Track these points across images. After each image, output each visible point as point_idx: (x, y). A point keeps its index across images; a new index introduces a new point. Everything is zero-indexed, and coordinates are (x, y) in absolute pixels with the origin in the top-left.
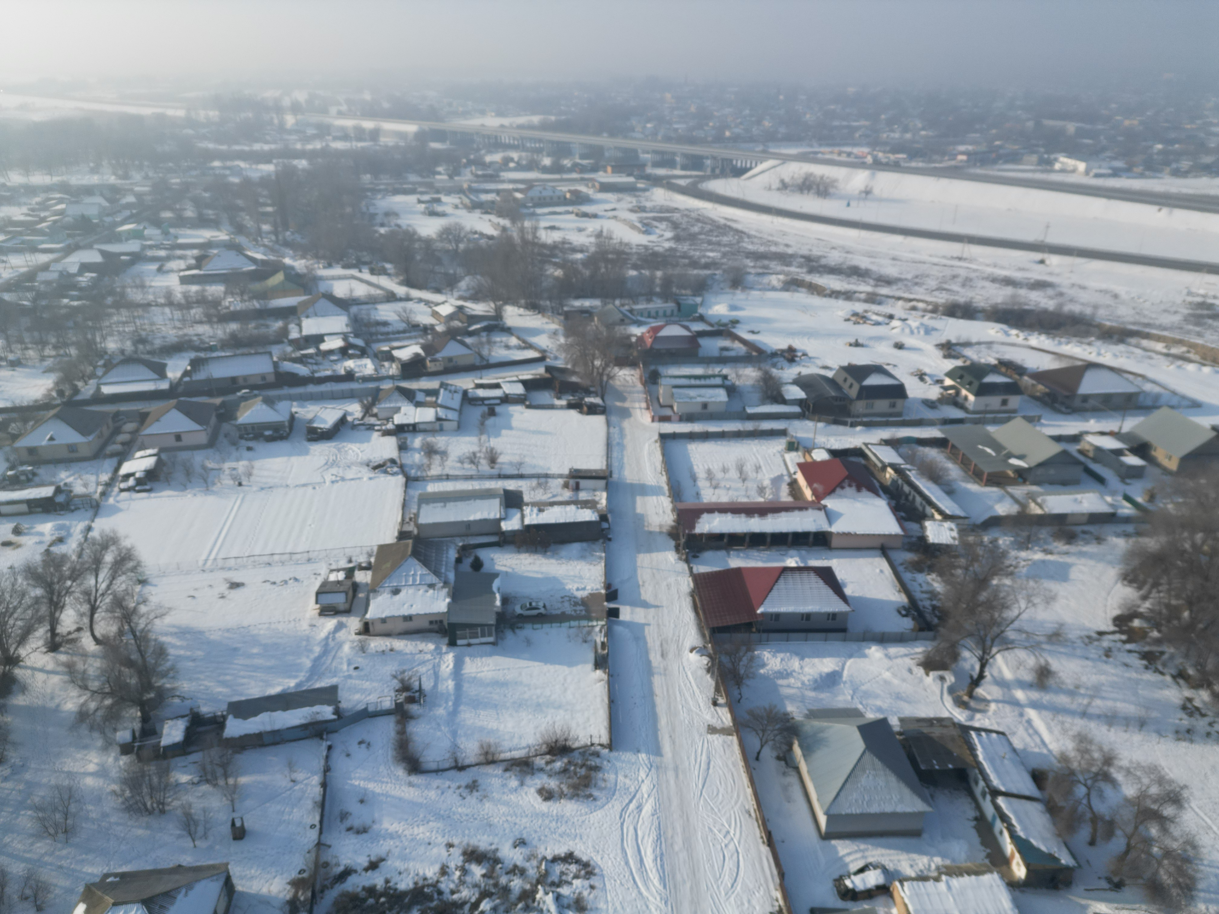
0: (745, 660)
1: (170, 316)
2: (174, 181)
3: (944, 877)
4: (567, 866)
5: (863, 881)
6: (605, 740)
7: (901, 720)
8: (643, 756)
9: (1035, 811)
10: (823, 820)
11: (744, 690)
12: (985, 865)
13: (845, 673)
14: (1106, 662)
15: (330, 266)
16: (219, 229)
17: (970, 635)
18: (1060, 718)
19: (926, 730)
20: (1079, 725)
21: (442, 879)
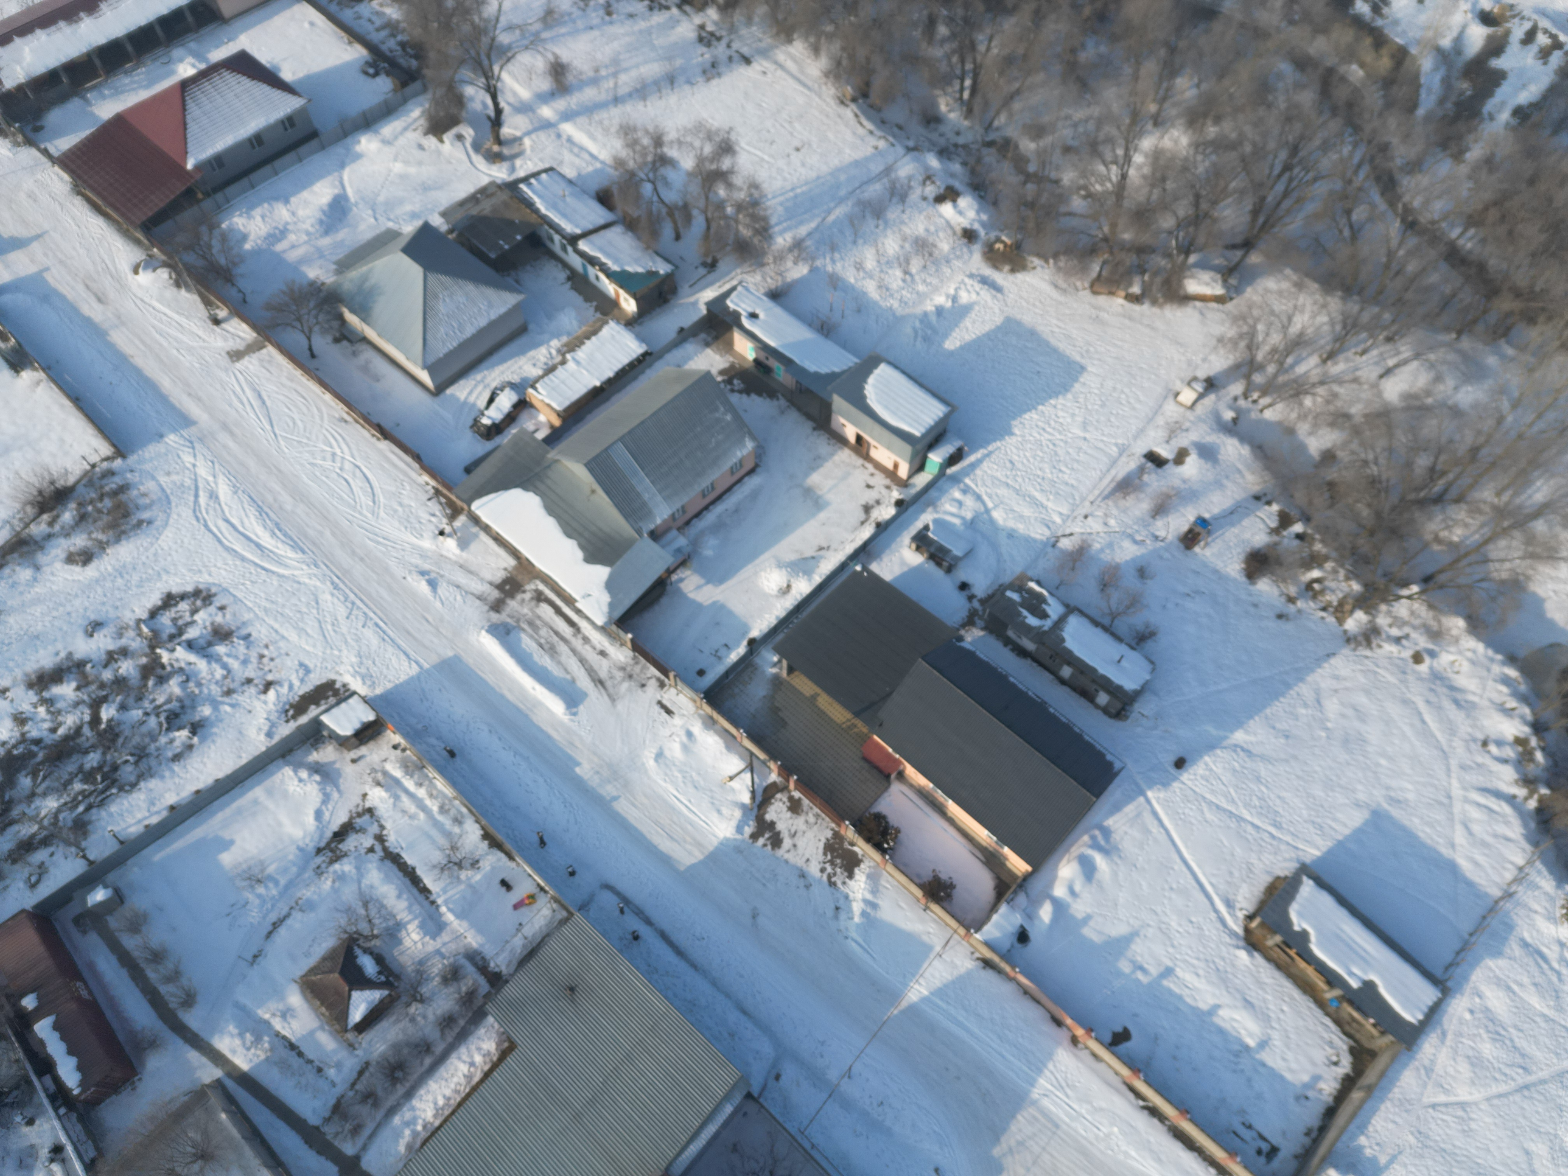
0: (216, 245)
3: (568, 356)
4: (173, 610)
5: (499, 409)
6: (105, 449)
7: (444, 214)
8: (171, 439)
9: (618, 238)
10: (425, 377)
11: (241, 283)
12: (599, 320)
13: (350, 192)
14: (611, 23)
17: (462, 62)
18: (596, 117)
19: (474, 211)
20: (615, 116)
21: (26, 728)
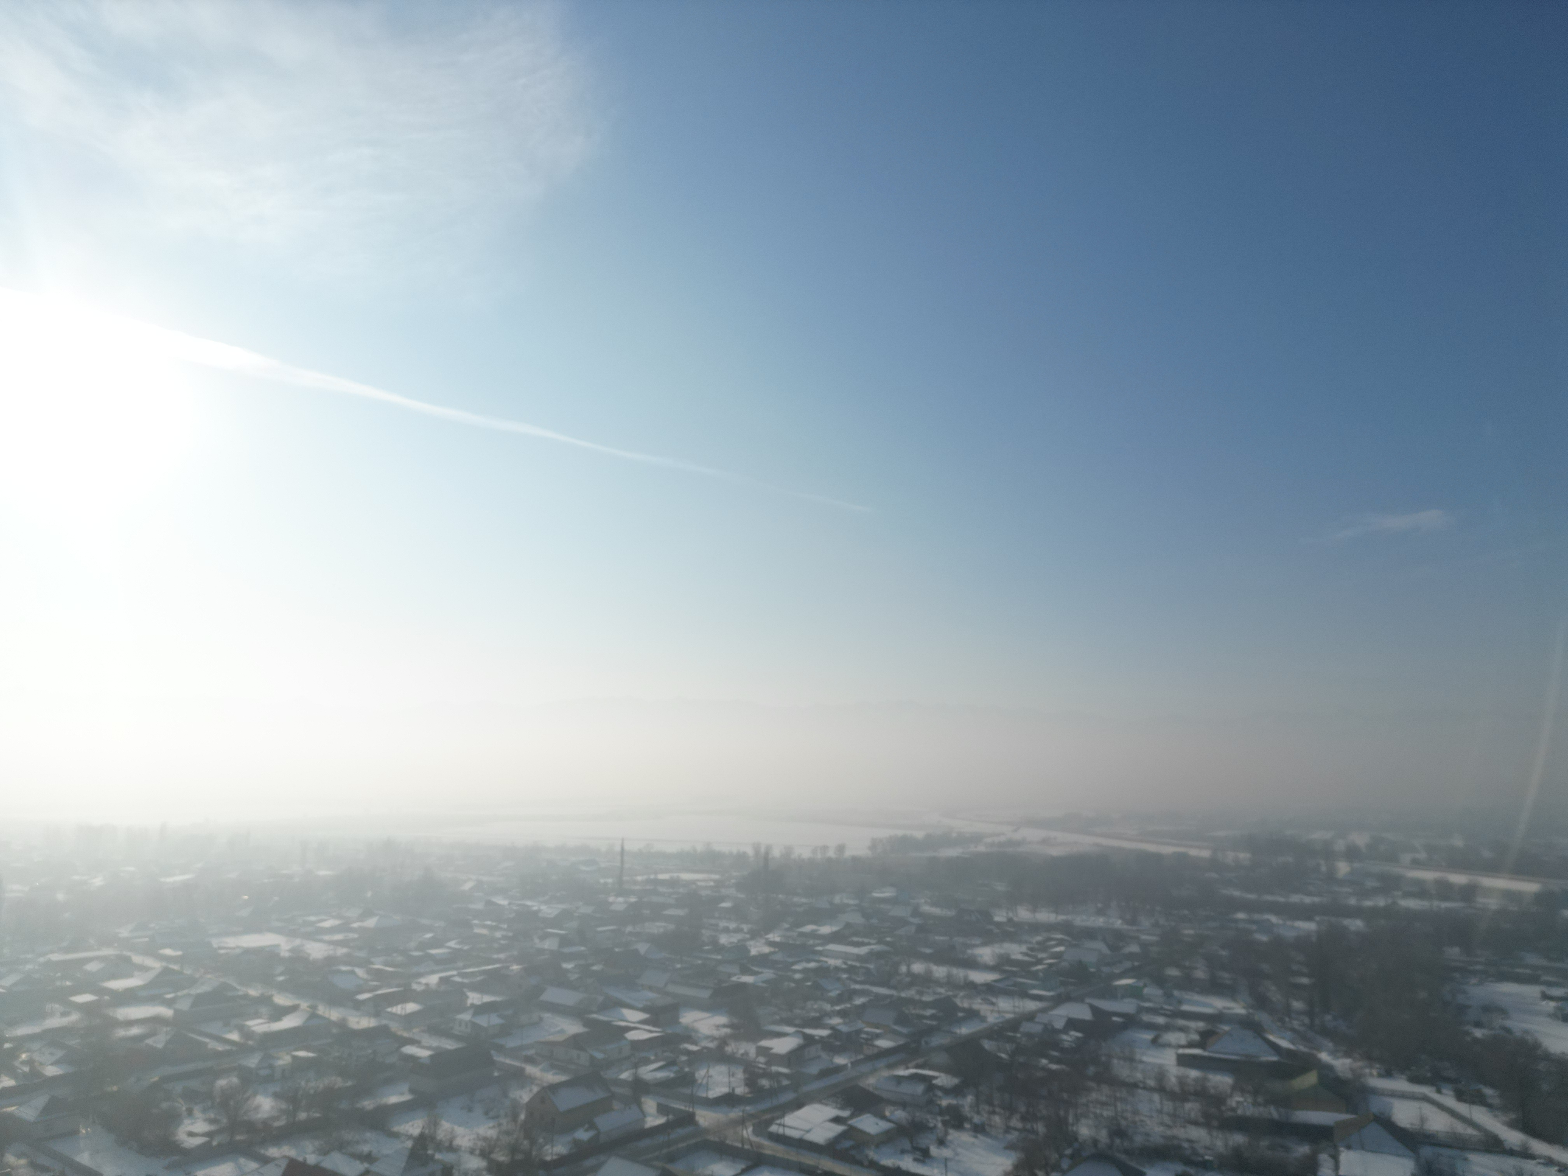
1: (1158, 1106)
2: (1187, 932)
15: (1388, 1074)
16: (1234, 998)
